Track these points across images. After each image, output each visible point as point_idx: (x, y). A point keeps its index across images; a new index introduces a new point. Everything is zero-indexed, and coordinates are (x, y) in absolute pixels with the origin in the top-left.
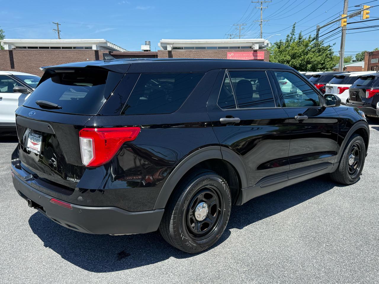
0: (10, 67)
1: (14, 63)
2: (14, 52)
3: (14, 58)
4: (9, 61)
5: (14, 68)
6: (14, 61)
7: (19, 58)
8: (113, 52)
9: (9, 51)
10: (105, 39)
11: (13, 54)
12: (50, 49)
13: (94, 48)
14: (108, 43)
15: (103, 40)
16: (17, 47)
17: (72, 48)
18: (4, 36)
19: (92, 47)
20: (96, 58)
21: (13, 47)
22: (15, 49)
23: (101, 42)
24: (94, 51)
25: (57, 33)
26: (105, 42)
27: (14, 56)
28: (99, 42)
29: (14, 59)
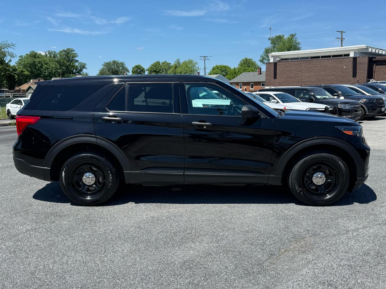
0: (273, 78)
1: (277, 73)
2: (278, 64)
3: (277, 69)
4: (273, 73)
5: (276, 79)
6: (277, 72)
7: (282, 69)
8: (376, 58)
9: (274, 63)
10: (365, 45)
11: (277, 65)
12: (310, 59)
13: (352, 55)
14: (369, 49)
15: (363, 46)
16: (282, 59)
17: (331, 57)
18: (300, 48)
19: (349, 54)
20: (353, 65)
21: (278, 59)
22: (279, 61)
23: (361, 48)
24: (352, 59)
25: (340, 41)
26: (366, 47)
27: (277, 68)
28: (359, 48)
29: (277, 71)
